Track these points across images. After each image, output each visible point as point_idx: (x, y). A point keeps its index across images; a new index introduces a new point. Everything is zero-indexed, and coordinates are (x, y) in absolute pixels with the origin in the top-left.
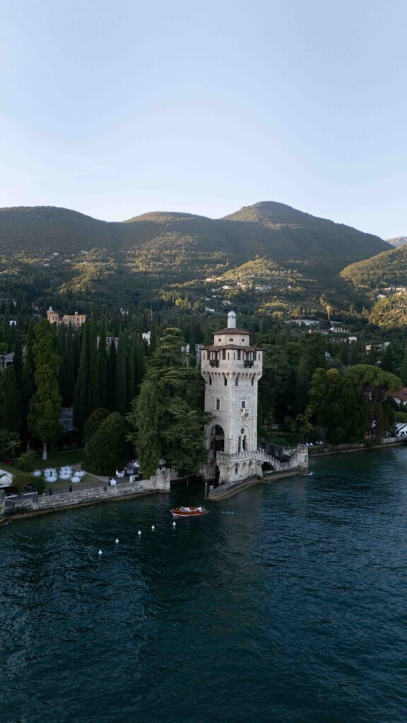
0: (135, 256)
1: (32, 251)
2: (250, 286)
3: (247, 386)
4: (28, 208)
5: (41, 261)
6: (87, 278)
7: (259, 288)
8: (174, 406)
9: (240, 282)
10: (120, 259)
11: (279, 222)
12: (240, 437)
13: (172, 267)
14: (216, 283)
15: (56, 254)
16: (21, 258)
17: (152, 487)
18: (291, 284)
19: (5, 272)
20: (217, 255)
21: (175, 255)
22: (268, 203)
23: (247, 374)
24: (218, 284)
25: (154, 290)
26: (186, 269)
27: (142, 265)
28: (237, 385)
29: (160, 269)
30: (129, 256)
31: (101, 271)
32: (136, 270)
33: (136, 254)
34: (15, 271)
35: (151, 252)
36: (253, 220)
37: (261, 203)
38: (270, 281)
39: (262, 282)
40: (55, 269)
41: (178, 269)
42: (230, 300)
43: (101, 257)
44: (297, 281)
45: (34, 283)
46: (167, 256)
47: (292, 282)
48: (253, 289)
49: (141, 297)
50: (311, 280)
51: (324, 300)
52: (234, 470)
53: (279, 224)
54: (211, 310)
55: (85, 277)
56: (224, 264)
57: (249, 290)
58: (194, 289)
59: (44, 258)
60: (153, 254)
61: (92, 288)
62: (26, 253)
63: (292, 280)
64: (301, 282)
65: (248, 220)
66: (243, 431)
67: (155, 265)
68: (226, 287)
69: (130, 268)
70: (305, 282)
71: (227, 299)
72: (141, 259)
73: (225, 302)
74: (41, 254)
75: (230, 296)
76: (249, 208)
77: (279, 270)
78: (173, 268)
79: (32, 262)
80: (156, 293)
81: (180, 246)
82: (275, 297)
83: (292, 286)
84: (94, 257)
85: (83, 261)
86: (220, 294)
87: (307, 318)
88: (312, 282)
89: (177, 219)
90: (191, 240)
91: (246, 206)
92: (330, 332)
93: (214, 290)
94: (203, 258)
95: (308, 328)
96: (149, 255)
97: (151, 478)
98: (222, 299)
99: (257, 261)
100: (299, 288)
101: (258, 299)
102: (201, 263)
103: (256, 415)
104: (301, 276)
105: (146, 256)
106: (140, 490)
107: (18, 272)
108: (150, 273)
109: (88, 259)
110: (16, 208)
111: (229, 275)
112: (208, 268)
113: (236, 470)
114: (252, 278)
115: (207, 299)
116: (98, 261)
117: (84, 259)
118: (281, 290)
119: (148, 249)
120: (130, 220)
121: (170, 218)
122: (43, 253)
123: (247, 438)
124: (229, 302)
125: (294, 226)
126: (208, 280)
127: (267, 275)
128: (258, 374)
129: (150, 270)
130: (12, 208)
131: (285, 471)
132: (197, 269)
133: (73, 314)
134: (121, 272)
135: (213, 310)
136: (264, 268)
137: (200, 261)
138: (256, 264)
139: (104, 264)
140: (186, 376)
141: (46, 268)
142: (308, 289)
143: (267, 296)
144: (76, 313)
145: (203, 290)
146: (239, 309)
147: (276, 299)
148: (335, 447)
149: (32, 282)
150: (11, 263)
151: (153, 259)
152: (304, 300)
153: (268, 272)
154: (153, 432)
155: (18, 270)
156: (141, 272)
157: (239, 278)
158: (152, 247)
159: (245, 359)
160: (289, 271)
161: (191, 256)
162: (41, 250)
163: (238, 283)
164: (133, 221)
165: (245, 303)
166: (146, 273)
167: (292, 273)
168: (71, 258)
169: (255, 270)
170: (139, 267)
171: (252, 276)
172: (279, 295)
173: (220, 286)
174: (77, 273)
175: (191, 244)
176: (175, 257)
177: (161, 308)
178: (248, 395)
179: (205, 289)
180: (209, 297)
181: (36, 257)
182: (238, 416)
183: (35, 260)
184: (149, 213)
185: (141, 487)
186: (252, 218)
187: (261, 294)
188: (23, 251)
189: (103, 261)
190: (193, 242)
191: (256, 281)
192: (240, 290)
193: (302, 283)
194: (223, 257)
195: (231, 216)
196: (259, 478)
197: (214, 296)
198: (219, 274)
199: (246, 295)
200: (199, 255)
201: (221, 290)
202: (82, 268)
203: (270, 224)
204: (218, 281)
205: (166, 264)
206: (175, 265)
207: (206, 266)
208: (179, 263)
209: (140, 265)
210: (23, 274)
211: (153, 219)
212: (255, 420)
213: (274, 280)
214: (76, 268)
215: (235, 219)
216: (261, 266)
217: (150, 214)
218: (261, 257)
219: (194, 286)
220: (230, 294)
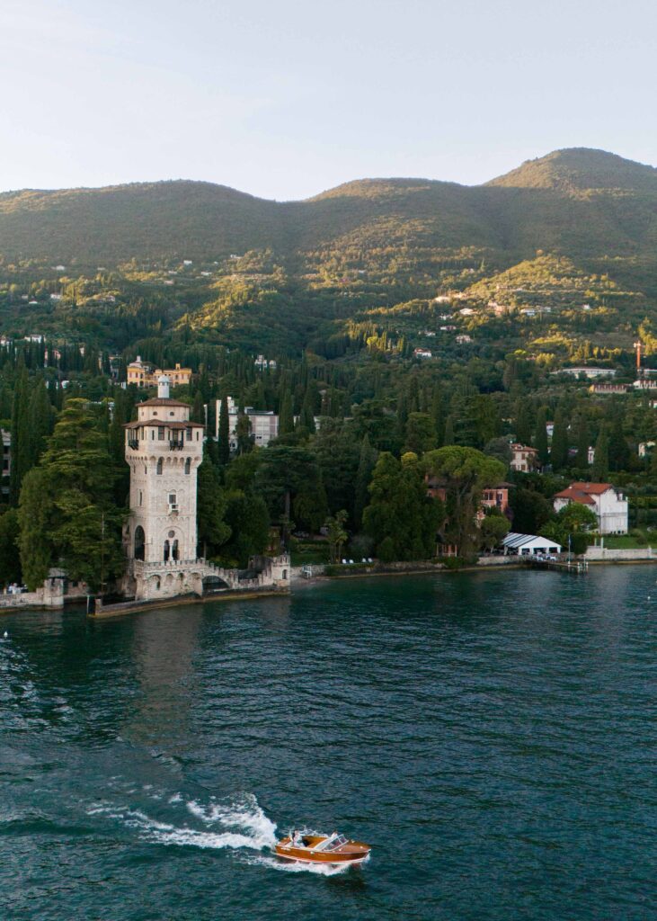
0: (319, 261)
1: (148, 259)
2: (511, 308)
3: (178, 474)
4: (146, 184)
5: (160, 276)
6: (226, 304)
7: (528, 311)
8: (65, 500)
9: (494, 301)
10: (293, 266)
11: (590, 187)
12: (167, 542)
13: (380, 277)
14: (451, 304)
15: (187, 262)
16: (129, 272)
17: (38, 602)
18: (591, 302)
19: (95, 297)
20: (465, 252)
21: (389, 256)
22: (575, 151)
23: (176, 458)
24: (454, 306)
25: (337, 321)
26: (406, 281)
27: (329, 276)
28: (160, 472)
29: (358, 282)
30: (310, 261)
31: (254, 291)
32: (315, 287)
33: (322, 257)
34: (110, 296)
35: (348, 252)
36: (540, 185)
37: (560, 151)
38: (552, 297)
39: (535, 300)
40: (181, 289)
41: (390, 281)
42: (471, 334)
43: (262, 265)
44: (602, 297)
45: (138, 315)
46: (375, 258)
47: (593, 299)
48: (516, 314)
49: (316, 332)
50: (632, 293)
51: (647, 329)
52: (155, 585)
53: (589, 190)
54: (425, 354)
55: (223, 302)
56: (477, 268)
57: (507, 315)
58: (408, 317)
59: (166, 270)
60: (351, 256)
61: (231, 321)
62: (138, 263)
63: (592, 294)
64: (611, 297)
65: (532, 186)
66: (172, 534)
67: (351, 275)
68: (467, 311)
69: (306, 282)
70: (620, 296)
71: (465, 332)
72: (328, 266)
73: (459, 338)
74: (163, 264)
75: (470, 326)
76: (537, 162)
77: (575, 277)
78: (383, 280)
79: (146, 278)
80: (340, 326)
81: (400, 239)
82: (555, 326)
83: (591, 306)
84: (249, 266)
85: (230, 274)
86: (454, 324)
87: (593, 365)
88: (632, 296)
89: (400, 191)
90: (420, 228)
91: (532, 158)
92: (631, 389)
93: (445, 318)
94: (438, 259)
95: (591, 382)
96: (344, 258)
97: (37, 590)
98: (457, 333)
99: (539, 259)
100: (602, 309)
101: (522, 331)
102: (434, 268)
103: (195, 512)
104: (613, 285)
105: (339, 260)
106: (20, 605)
107: (116, 297)
108: (340, 291)
109: (239, 269)
110: (127, 186)
111: (478, 290)
112: (445, 277)
113: (159, 585)
114: (518, 294)
115: (430, 334)
116: (257, 272)
117: (232, 269)
118: (569, 314)
119: (344, 248)
120: (319, 196)
121: (387, 189)
122: (166, 261)
123: (180, 543)
124: (467, 339)
125: (616, 193)
126: (439, 299)
127: (549, 286)
128: (196, 459)
129: (340, 285)
130: (120, 187)
131: (246, 591)
132: (425, 280)
133: (173, 367)
134: (290, 289)
135: (429, 354)
136: (547, 272)
137: (434, 265)
138: (533, 266)
139: (265, 277)
140: (87, 461)
141: (168, 287)
142: (621, 310)
143: (540, 326)
144: (178, 365)
145: (426, 318)
146: (483, 350)
147: (556, 330)
148: (386, 567)
149: (135, 313)
150: (108, 281)
151: (350, 265)
152: (609, 331)
153: (553, 281)
154: (36, 531)
155: (115, 293)
156: (325, 289)
157: (493, 294)
158: (349, 244)
159: (171, 439)
160: (594, 277)
161: (419, 255)
162: (162, 256)
163: (490, 304)
164: (322, 198)
165: (498, 338)
166: (332, 290)
167: (598, 280)
168: (211, 269)
169: (530, 279)
170: (324, 281)
171: (520, 289)
172: (563, 323)
173: (457, 310)
174: (215, 295)
175: (419, 236)
176: (388, 260)
177: (345, 352)
178: (181, 486)
179: (429, 316)
180: (433, 330)
181: (153, 269)
182: (164, 514)
183: (152, 274)
184: (350, 183)
185: (21, 601)
186: (540, 180)
187: (528, 322)
188: (133, 259)
189: (264, 271)
190: (424, 231)
191: (522, 299)
192: (492, 315)
193: (610, 300)
194: (476, 256)
195: (502, 178)
196: (197, 596)
197: (444, 328)
198: (461, 287)
199: (501, 325)
200: (432, 255)
201: (457, 316)
202: (226, 287)
203: (572, 191)
204: (454, 300)
205: (372, 273)
206: (386, 275)
207: (442, 273)
208: (395, 270)
209: (324, 278)
210: (124, 301)
211: (359, 192)
212: (194, 519)
213: (560, 296)
214: (215, 285)
215: (508, 185)
216: (541, 270)
217: (353, 185)
218: (546, 253)
219: (409, 311)
220: (471, 323)
